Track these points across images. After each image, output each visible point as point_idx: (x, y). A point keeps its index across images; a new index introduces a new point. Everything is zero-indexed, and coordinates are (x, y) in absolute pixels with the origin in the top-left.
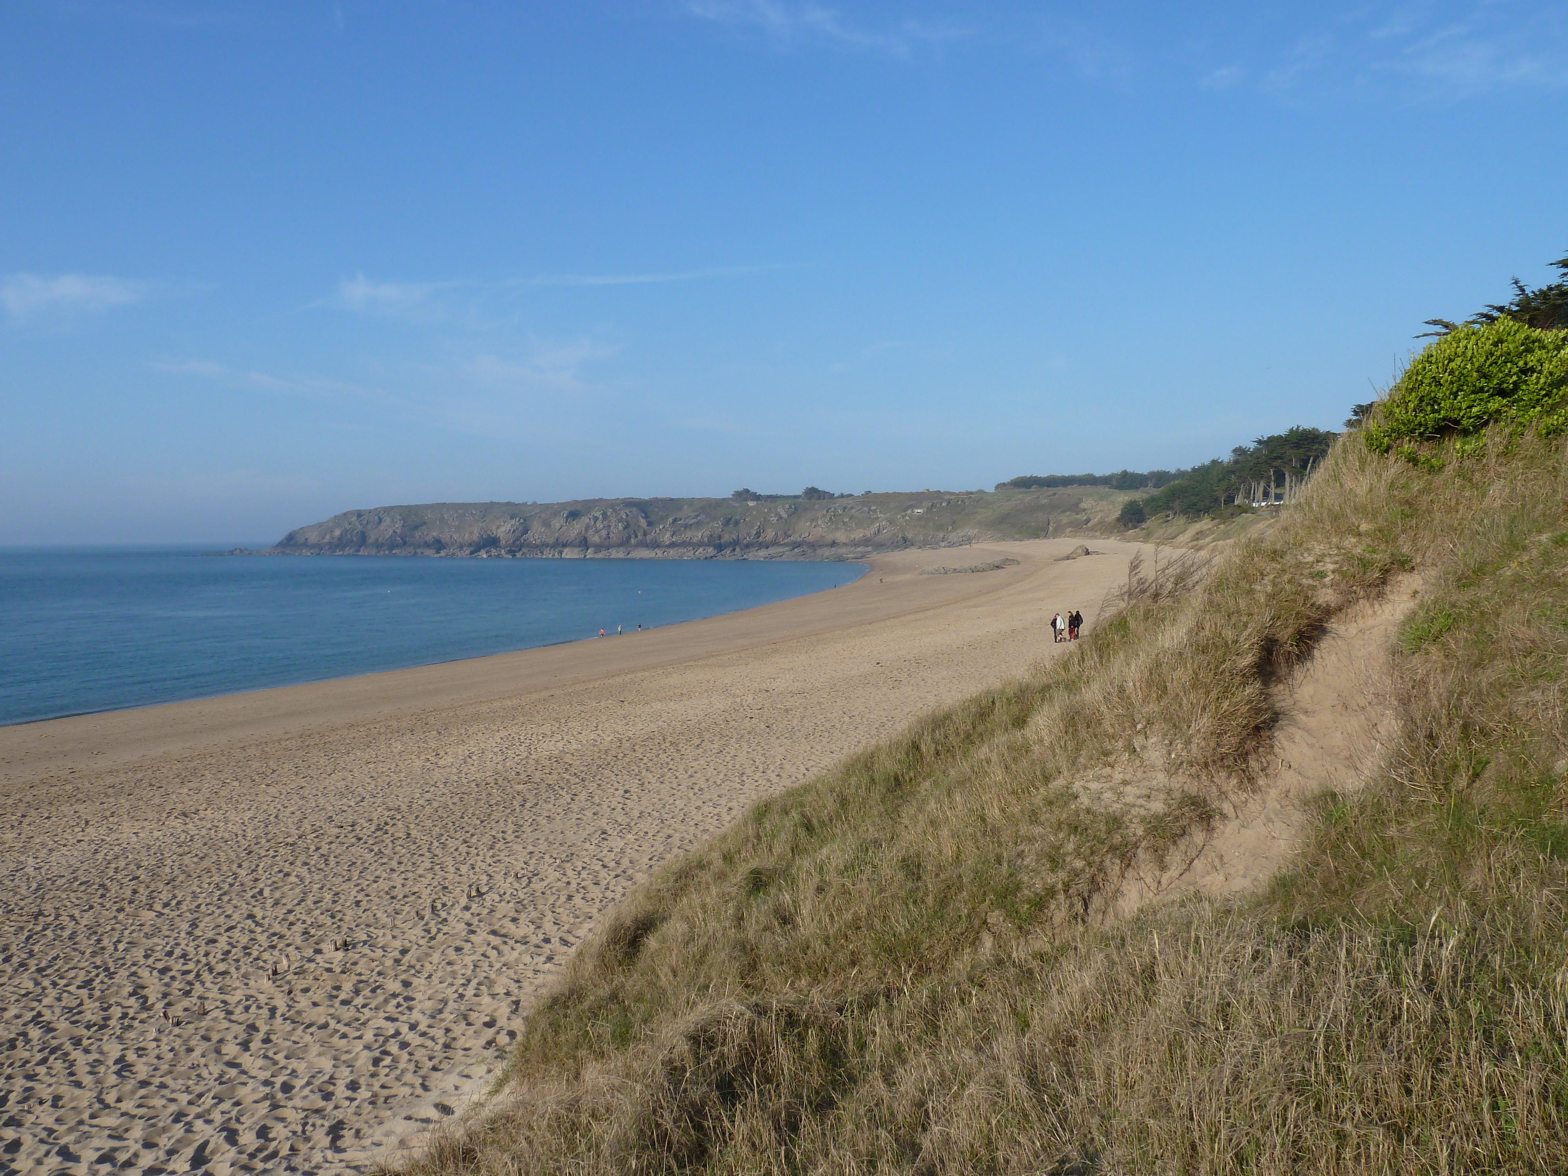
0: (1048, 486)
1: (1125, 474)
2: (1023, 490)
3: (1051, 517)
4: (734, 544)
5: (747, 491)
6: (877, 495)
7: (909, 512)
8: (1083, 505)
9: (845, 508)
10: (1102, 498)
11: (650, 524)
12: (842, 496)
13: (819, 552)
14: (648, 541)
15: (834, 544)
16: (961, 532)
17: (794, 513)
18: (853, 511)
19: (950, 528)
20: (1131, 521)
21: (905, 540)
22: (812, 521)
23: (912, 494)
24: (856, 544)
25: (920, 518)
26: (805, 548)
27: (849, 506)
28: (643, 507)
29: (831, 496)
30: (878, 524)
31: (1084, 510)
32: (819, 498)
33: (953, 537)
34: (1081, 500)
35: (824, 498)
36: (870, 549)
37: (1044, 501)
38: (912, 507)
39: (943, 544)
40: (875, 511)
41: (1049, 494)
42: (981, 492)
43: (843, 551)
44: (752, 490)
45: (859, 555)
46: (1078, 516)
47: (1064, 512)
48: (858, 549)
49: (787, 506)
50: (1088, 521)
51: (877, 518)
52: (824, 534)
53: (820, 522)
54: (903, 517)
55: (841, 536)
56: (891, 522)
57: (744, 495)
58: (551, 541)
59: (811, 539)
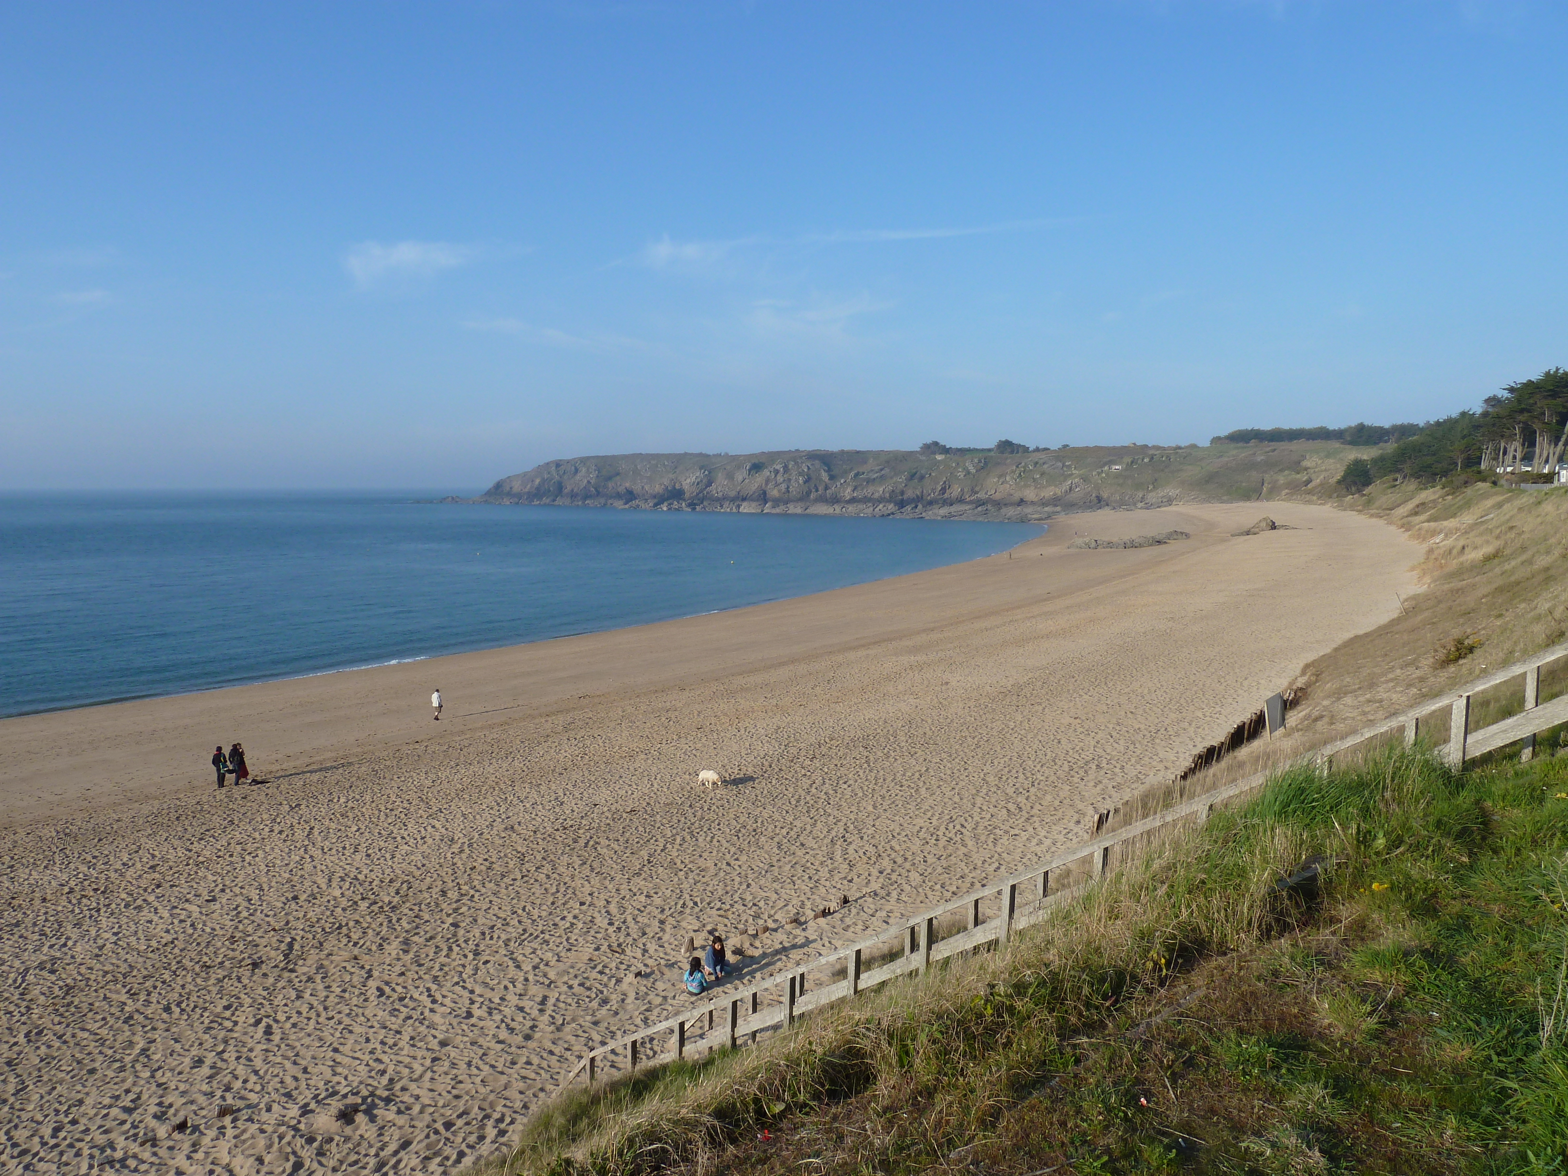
0: (1272, 440)
2: (1240, 444)
3: (1267, 477)
4: (918, 499)
5: (936, 444)
6: (1075, 449)
7: (1106, 468)
8: (1305, 463)
9: (1037, 463)
10: (1328, 456)
11: (832, 478)
12: (1037, 450)
13: (1004, 510)
14: (828, 496)
15: (1021, 502)
16: (1161, 493)
17: (983, 468)
18: (1045, 466)
19: (1151, 487)
20: (1355, 483)
21: (1099, 499)
22: (1000, 477)
23: (1114, 448)
24: (1044, 503)
25: (1118, 476)
26: (989, 507)
27: (1041, 461)
28: (826, 459)
29: (1026, 449)
30: (1070, 482)
31: (1306, 469)
32: (1012, 452)
33: (1152, 497)
34: (1304, 457)
35: (1018, 452)
36: (1058, 509)
37: (1260, 458)
38: (1111, 463)
39: (1140, 505)
40: (1069, 467)
41: (1268, 449)
42: (1194, 446)
44: (942, 443)
45: (1045, 516)
46: (1298, 476)
47: (1282, 470)
48: (1046, 509)
49: (976, 460)
50: (1309, 481)
51: (1072, 474)
52: (1012, 492)
53: (1008, 478)
54: (1099, 474)
55: (1030, 494)
56: (1085, 479)
57: (934, 448)
58: (733, 494)
59: (998, 496)
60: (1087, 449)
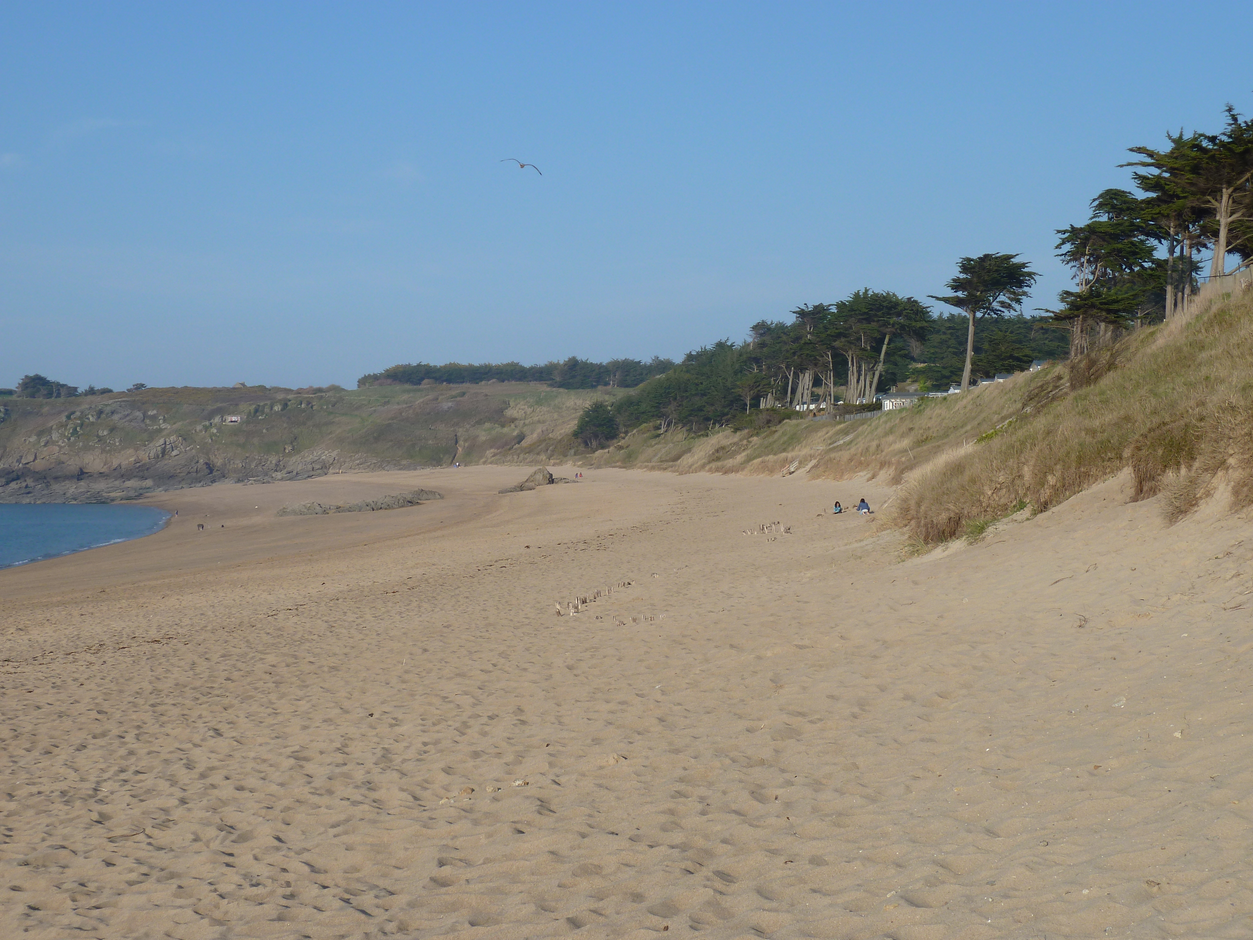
0: (449, 381)
1: (573, 365)
2: (407, 386)
3: (460, 431)
6: (155, 392)
7: (217, 420)
9: (100, 412)
10: (539, 402)
12: (92, 391)
13: (57, 487)
15: (81, 475)
16: (309, 456)
18: (116, 417)
19: (288, 449)
20: (596, 436)
21: (210, 468)
22: (40, 434)
23: (219, 390)
24: (124, 475)
25: (236, 431)
26: (30, 482)
27: (108, 409)
29: (72, 392)
30: (162, 441)
31: (513, 420)
32: (49, 395)
33: (296, 462)
35: (59, 395)
36: (149, 483)
37: (447, 405)
38: (221, 411)
39: (279, 475)
40: (154, 418)
41: (454, 393)
42: (335, 389)
43: (100, 486)
45: (132, 494)
46: (506, 430)
47: (480, 422)
48: (129, 484)
50: (521, 438)
51: (160, 430)
52: (63, 458)
53: (55, 436)
54: (206, 428)
55: (94, 461)
56: (186, 437)
59: (39, 465)
60: (174, 392)
